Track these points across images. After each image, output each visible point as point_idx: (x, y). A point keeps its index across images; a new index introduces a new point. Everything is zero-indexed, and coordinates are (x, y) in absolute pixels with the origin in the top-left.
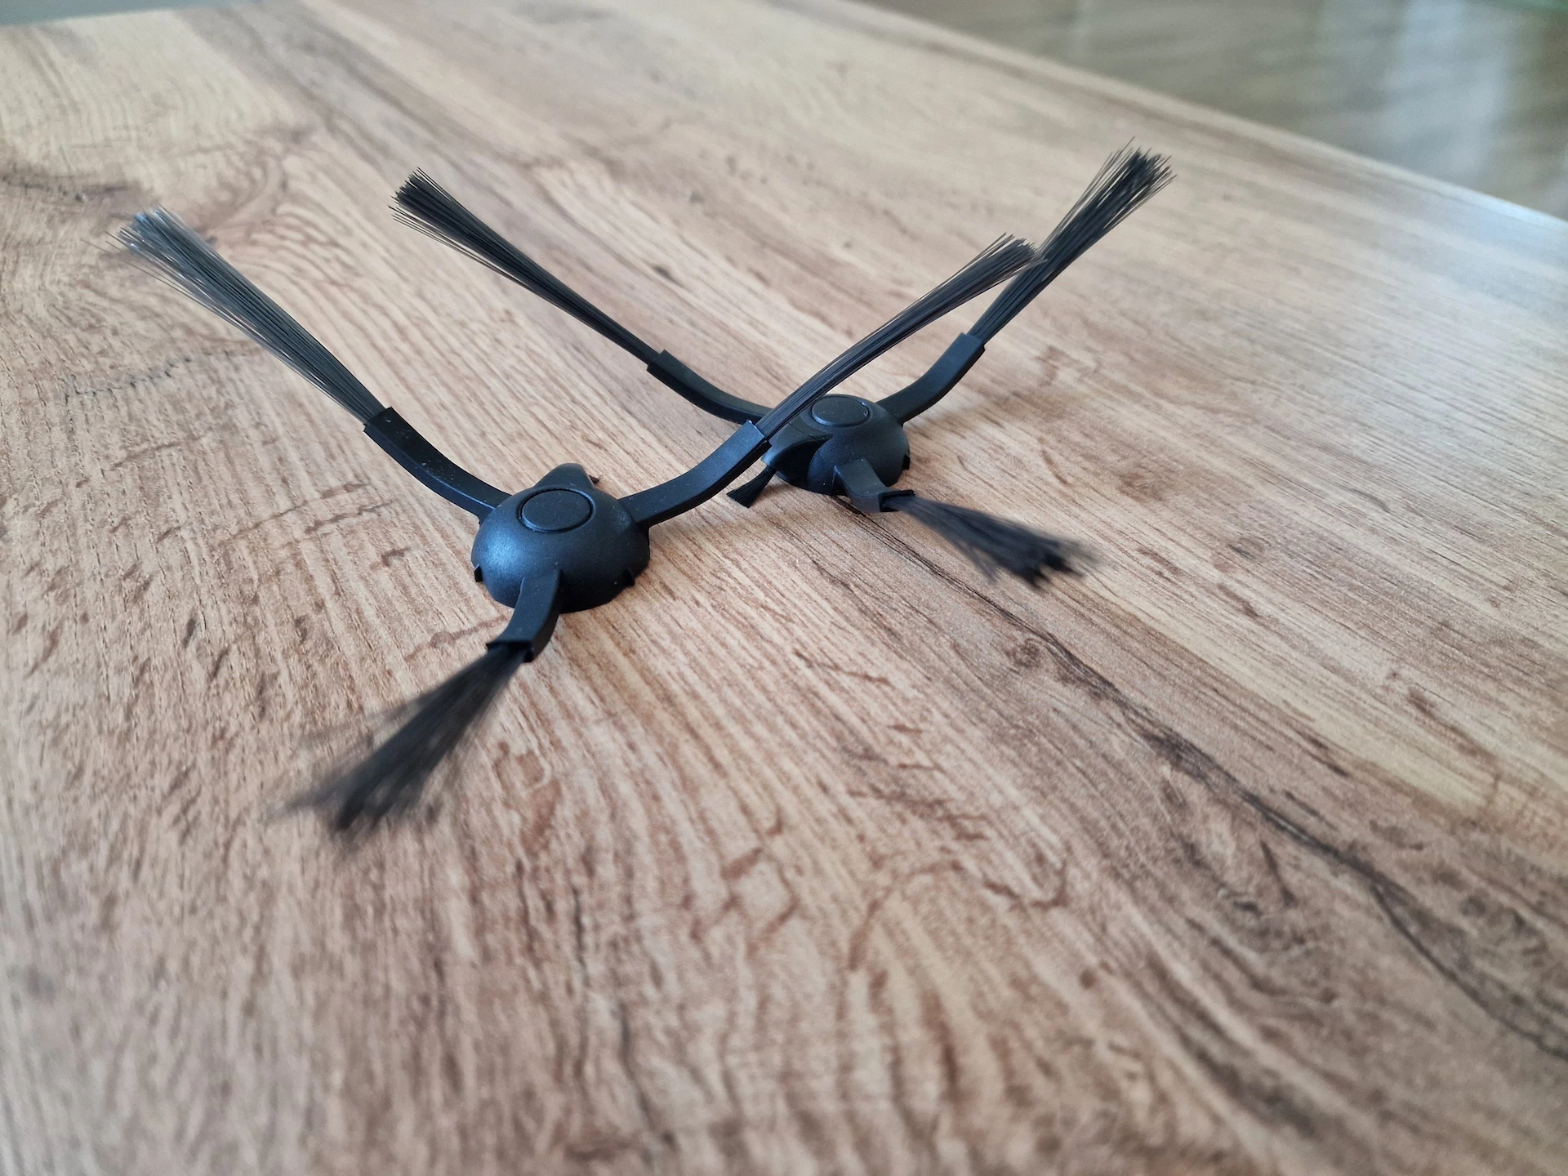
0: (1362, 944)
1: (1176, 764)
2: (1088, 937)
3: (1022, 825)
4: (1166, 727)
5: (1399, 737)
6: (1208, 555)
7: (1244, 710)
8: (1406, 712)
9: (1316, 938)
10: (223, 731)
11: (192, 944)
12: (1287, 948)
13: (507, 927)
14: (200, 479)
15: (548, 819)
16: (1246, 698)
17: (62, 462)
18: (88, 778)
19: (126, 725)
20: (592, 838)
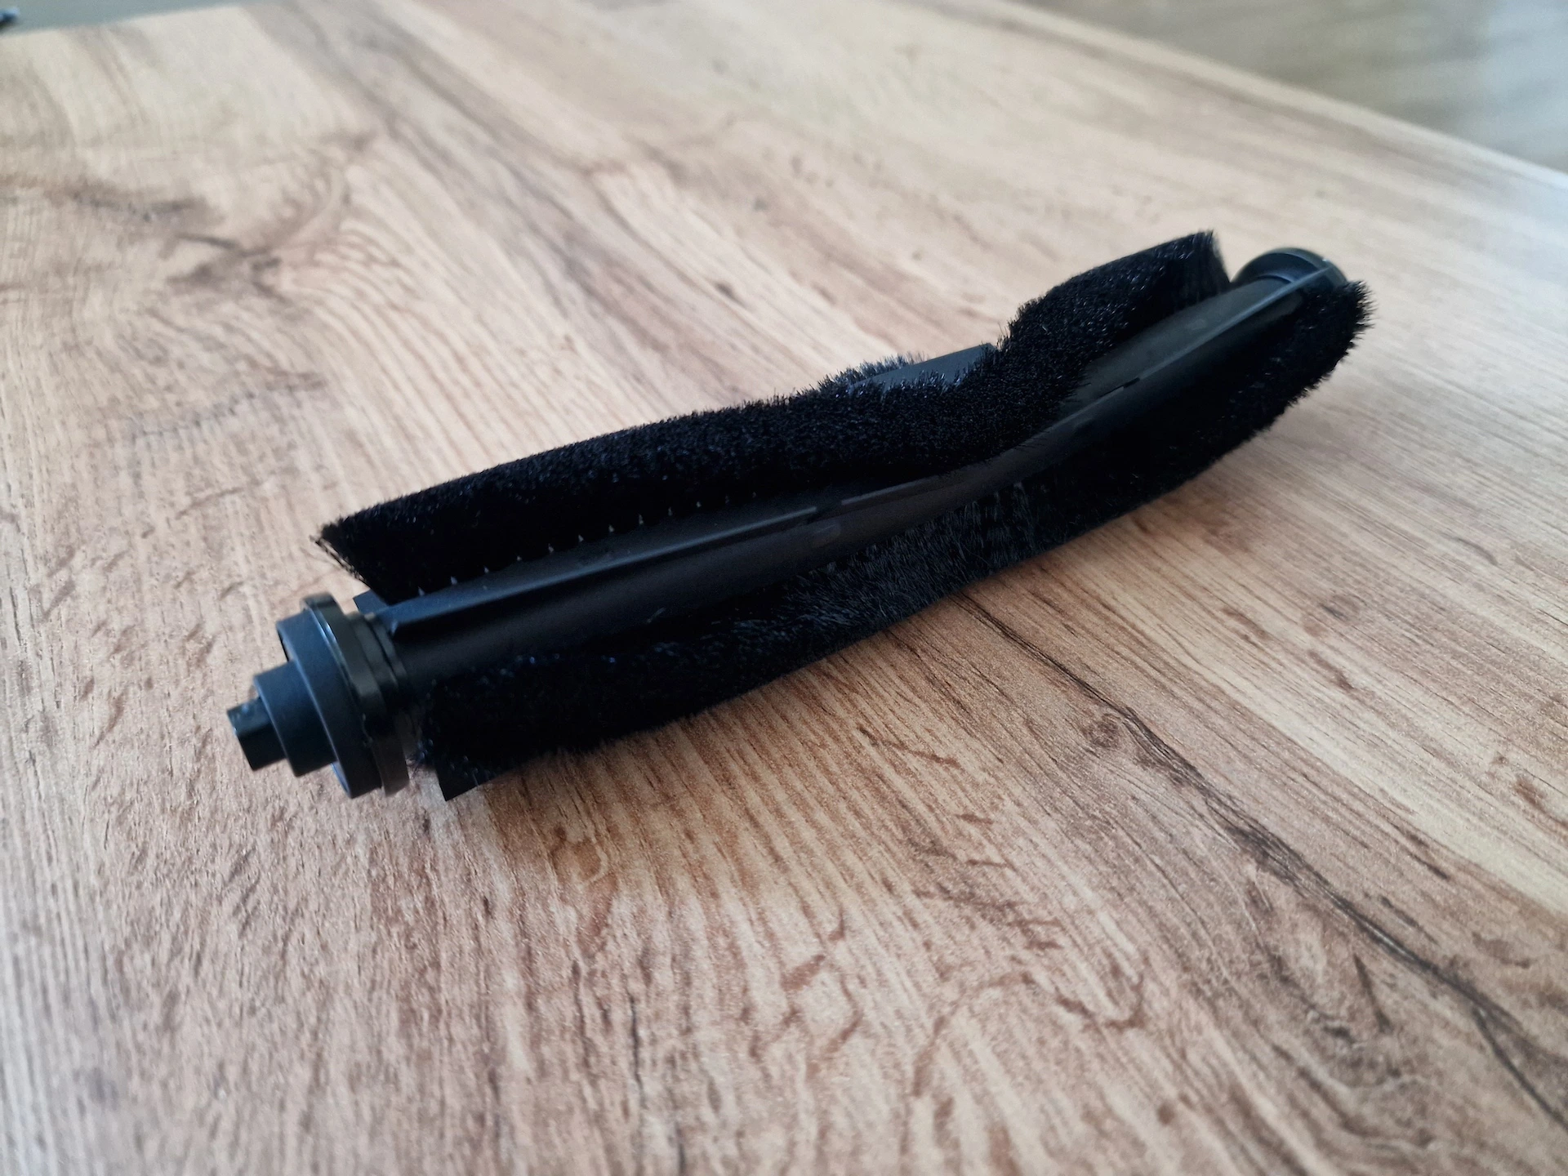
0: (1461, 1078)
1: (1262, 864)
2: (1167, 1064)
3: (1097, 932)
4: (1252, 819)
5: (1505, 833)
6: (1297, 615)
7: (1337, 799)
8: (1513, 803)
9: (1413, 1071)
10: (282, 811)
11: (251, 1049)
12: (1380, 1081)
13: (562, 1038)
14: (262, 529)
15: (605, 918)
16: (1339, 785)
17: (128, 511)
18: (151, 861)
19: (188, 803)
20: (649, 938)
